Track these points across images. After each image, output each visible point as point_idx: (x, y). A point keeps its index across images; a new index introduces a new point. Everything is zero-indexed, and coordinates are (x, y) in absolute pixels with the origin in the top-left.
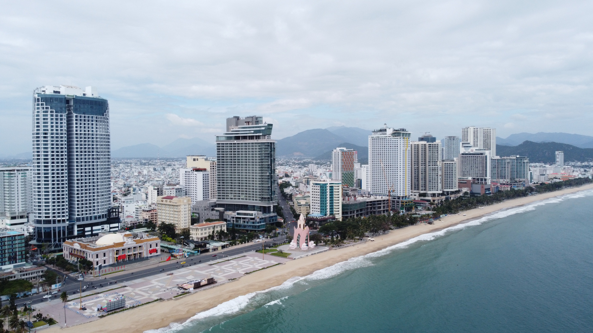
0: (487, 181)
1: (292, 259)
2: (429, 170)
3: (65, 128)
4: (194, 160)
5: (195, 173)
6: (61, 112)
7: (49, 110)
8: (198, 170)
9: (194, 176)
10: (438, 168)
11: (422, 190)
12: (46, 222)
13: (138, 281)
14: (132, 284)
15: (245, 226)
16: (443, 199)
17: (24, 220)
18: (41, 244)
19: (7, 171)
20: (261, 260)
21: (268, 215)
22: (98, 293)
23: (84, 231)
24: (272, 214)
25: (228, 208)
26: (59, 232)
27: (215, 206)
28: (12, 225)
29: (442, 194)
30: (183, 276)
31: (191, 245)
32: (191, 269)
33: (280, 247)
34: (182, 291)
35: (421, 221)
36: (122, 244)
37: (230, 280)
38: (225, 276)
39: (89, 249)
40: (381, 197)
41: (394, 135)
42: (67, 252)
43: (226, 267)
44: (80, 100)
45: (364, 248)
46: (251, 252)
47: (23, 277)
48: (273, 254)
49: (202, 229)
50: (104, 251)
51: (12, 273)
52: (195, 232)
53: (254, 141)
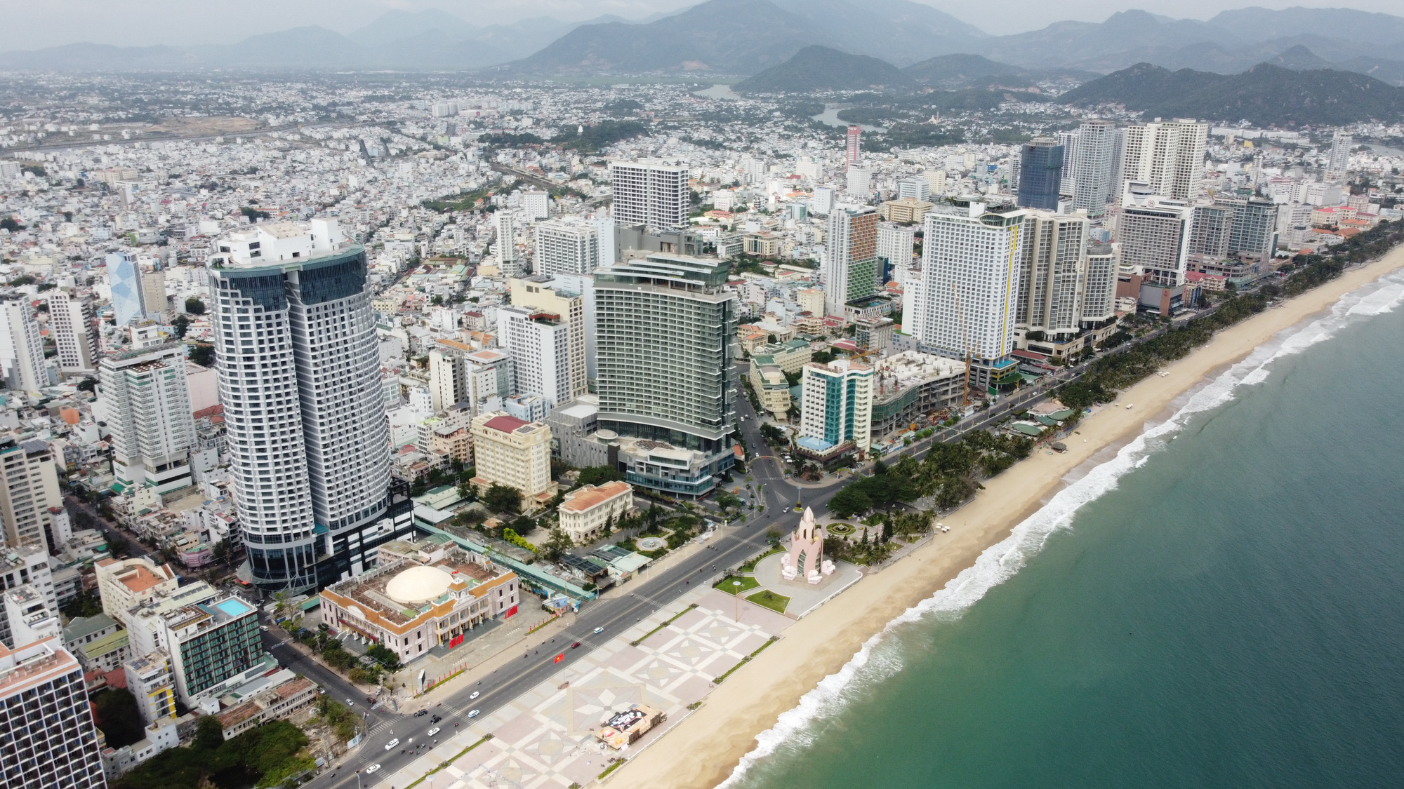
0: (1177, 279)
1: (793, 617)
2: (1055, 282)
3: (288, 342)
4: (529, 289)
5: (535, 325)
6: (277, 308)
7: (251, 308)
8: (542, 318)
9: (533, 330)
10: (1075, 277)
11: (1034, 325)
12: (270, 539)
13: (506, 713)
14: (500, 724)
15: (668, 485)
16: (1080, 344)
17: (184, 469)
18: (265, 581)
19: (130, 367)
20: (732, 622)
21: (716, 458)
22: (445, 765)
23: (346, 544)
24: (725, 453)
25: (623, 429)
26: (300, 557)
27: (593, 425)
28: (161, 483)
29: (1078, 336)
30: (591, 693)
31: (576, 571)
32: (599, 664)
33: (759, 565)
34: (608, 754)
35: (1039, 442)
36: (449, 606)
37: (691, 707)
38: (676, 692)
39: (388, 627)
40: (949, 367)
41: (987, 219)
42: (333, 614)
43: (666, 653)
44: (312, 272)
45: (933, 561)
46: (704, 590)
47: (278, 712)
48: (751, 599)
49: (585, 515)
50: (417, 629)
51: (258, 709)
52: (571, 521)
53: (686, 295)
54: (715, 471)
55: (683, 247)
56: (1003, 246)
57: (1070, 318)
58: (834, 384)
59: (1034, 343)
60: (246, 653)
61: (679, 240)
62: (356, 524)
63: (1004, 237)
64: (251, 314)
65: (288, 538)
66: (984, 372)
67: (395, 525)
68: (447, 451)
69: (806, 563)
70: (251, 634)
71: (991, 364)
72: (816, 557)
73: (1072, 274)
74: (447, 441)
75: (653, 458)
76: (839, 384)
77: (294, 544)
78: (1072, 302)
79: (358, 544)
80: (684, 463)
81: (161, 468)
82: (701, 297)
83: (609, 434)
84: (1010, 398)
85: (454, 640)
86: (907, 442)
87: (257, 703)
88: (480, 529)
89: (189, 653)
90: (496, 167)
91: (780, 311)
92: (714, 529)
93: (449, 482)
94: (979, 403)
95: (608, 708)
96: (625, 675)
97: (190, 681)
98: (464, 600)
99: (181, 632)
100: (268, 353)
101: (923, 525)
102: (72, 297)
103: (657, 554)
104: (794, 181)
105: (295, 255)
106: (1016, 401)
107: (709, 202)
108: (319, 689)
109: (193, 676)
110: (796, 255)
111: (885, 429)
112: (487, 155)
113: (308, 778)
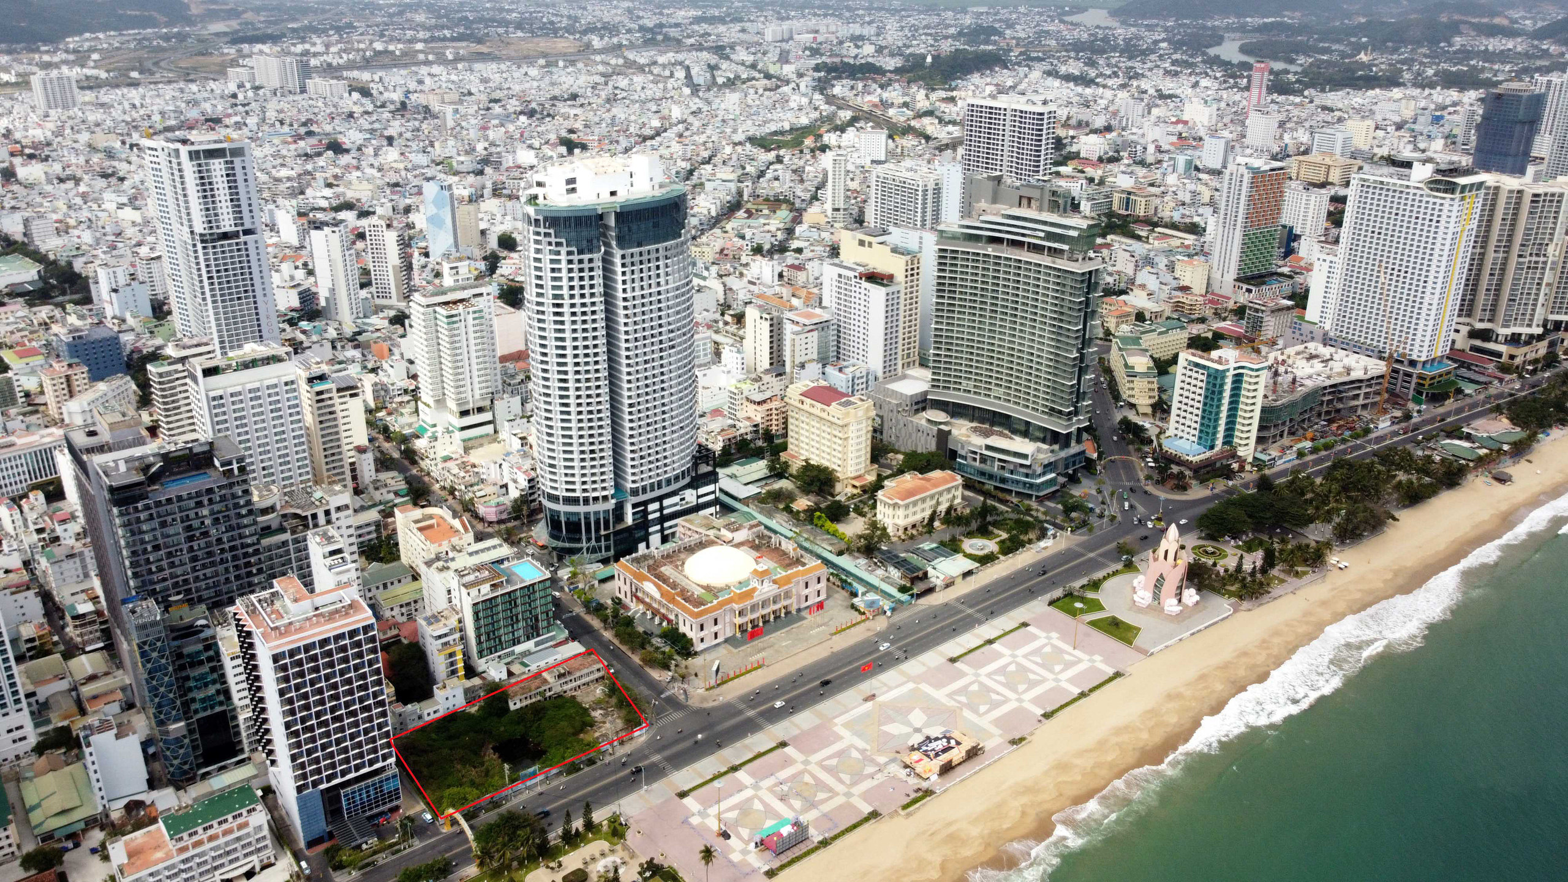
1: (1144, 652)
2: (1517, 269)
3: (599, 289)
4: (862, 243)
5: (865, 284)
6: (591, 251)
7: (564, 250)
8: (873, 278)
9: (863, 291)
10: (1545, 263)
11: (1481, 320)
12: (568, 501)
13: (804, 719)
14: (796, 732)
15: (1003, 480)
16: (1542, 348)
17: (486, 416)
18: (560, 544)
19: (439, 304)
20: (1069, 649)
21: (1063, 454)
22: (734, 769)
23: (645, 513)
24: (1074, 448)
25: (957, 411)
26: (597, 522)
27: (922, 403)
28: (463, 429)
29: (1540, 338)
30: (900, 710)
31: (891, 569)
32: (911, 679)
33: (1107, 585)
34: (913, 782)
35: (1475, 468)
36: (750, 594)
37: (1013, 742)
38: (997, 722)
39: (684, 609)
40: (1364, 367)
41: (1434, 185)
42: (627, 588)
43: (989, 675)
44: (629, 213)
45: (1324, 603)
46: (1037, 608)
47: (565, 687)
48: (1093, 624)
49: (907, 506)
50: (714, 614)
51: (545, 681)
52: (889, 511)
53: (1045, 260)
54: (1061, 469)
55: (1046, 204)
56: (1453, 220)
57: (1532, 315)
58: (1216, 378)
59: (1478, 343)
60: (537, 620)
61: (1042, 195)
62: (657, 493)
63: (1455, 208)
64: (563, 257)
65: (586, 501)
66: (1410, 375)
67: (699, 497)
68: (758, 420)
69: (1164, 589)
70: (543, 601)
71: (1419, 366)
72: (1177, 583)
73: (1542, 259)
74: (759, 408)
75: (988, 448)
76: (1223, 378)
77: (592, 508)
78: (1537, 295)
79: (657, 515)
80: (1025, 456)
81: (464, 413)
82: (1062, 264)
83: (939, 416)
84: (1441, 410)
85: (753, 632)
86: (1300, 454)
87: (545, 675)
88: (788, 509)
89: (481, 615)
90: (830, 100)
91: (1152, 283)
92: (1055, 536)
93: (758, 454)
94: (1398, 413)
95: (918, 730)
96: (939, 695)
97: (479, 643)
98: (767, 589)
99: (474, 592)
100: (577, 300)
101: (1315, 558)
102: (389, 226)
103: (986, 560)
104: (1180, 127)
105: (613, 193)
106: (1449, 414)
107: (1074, 149)
108: (607, 667)
109: (483, 638)
110: (1177, 217)
111: (1274, 436)
112: (822, 86)
113: (591, 762)
